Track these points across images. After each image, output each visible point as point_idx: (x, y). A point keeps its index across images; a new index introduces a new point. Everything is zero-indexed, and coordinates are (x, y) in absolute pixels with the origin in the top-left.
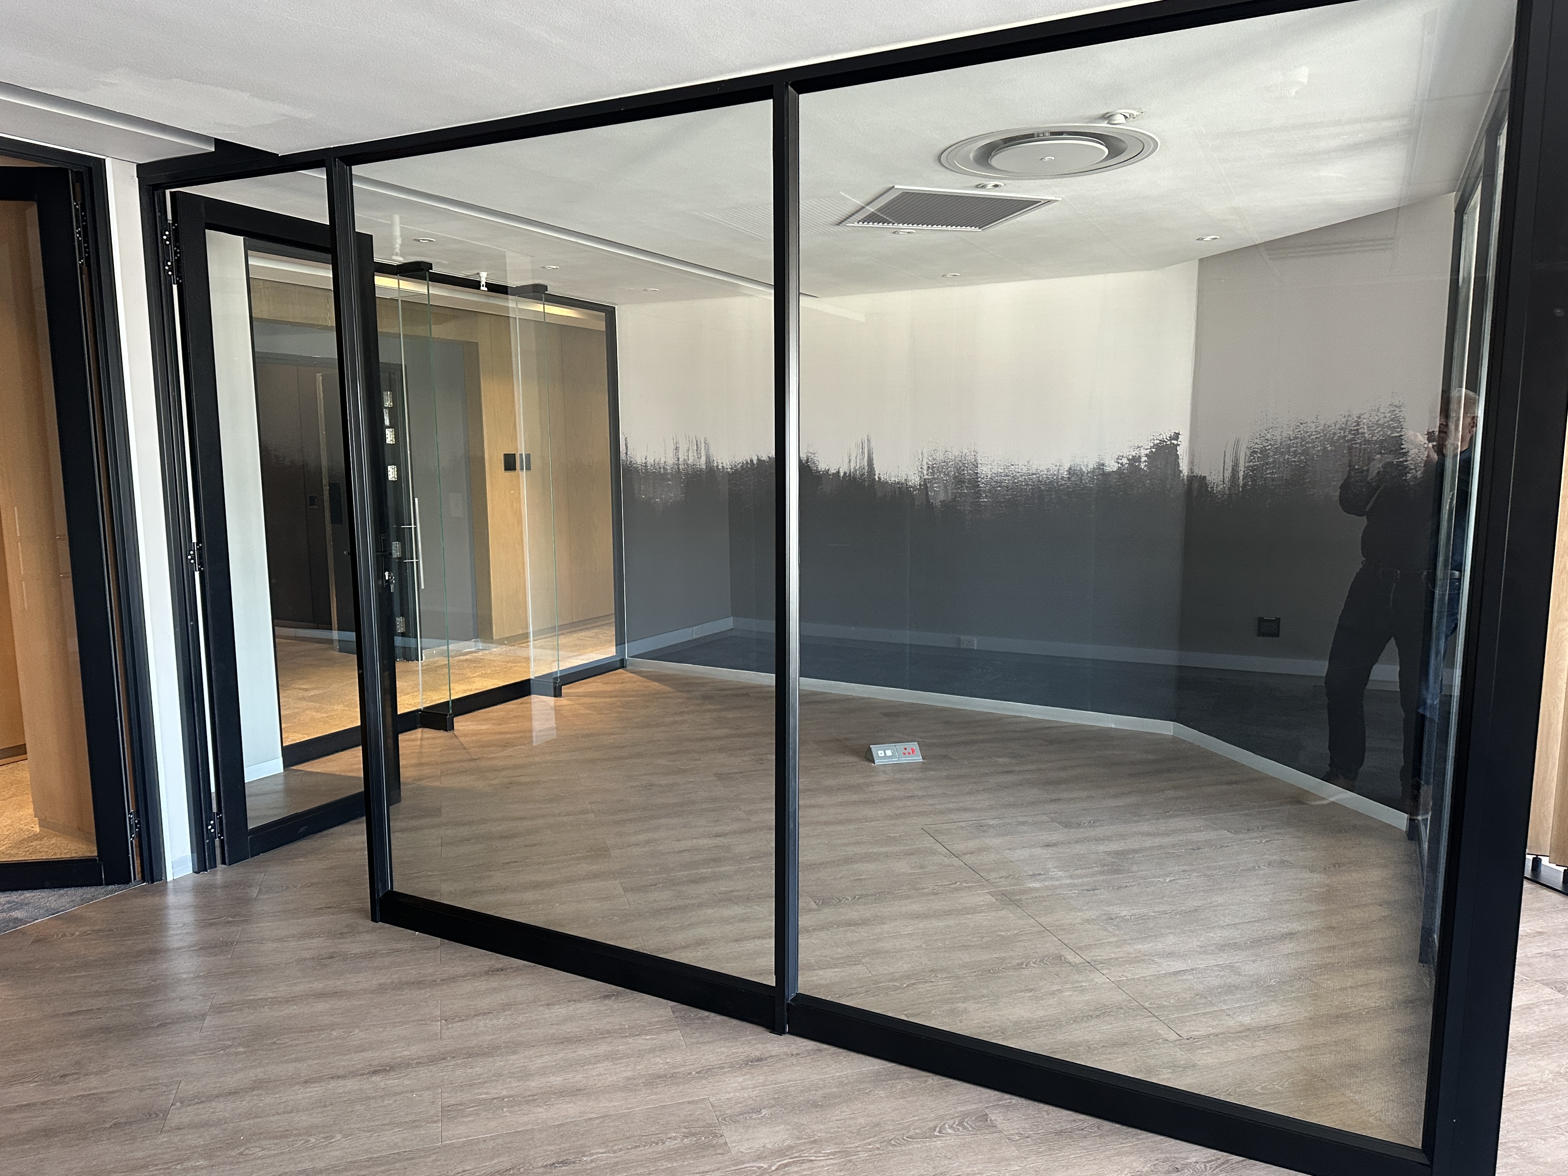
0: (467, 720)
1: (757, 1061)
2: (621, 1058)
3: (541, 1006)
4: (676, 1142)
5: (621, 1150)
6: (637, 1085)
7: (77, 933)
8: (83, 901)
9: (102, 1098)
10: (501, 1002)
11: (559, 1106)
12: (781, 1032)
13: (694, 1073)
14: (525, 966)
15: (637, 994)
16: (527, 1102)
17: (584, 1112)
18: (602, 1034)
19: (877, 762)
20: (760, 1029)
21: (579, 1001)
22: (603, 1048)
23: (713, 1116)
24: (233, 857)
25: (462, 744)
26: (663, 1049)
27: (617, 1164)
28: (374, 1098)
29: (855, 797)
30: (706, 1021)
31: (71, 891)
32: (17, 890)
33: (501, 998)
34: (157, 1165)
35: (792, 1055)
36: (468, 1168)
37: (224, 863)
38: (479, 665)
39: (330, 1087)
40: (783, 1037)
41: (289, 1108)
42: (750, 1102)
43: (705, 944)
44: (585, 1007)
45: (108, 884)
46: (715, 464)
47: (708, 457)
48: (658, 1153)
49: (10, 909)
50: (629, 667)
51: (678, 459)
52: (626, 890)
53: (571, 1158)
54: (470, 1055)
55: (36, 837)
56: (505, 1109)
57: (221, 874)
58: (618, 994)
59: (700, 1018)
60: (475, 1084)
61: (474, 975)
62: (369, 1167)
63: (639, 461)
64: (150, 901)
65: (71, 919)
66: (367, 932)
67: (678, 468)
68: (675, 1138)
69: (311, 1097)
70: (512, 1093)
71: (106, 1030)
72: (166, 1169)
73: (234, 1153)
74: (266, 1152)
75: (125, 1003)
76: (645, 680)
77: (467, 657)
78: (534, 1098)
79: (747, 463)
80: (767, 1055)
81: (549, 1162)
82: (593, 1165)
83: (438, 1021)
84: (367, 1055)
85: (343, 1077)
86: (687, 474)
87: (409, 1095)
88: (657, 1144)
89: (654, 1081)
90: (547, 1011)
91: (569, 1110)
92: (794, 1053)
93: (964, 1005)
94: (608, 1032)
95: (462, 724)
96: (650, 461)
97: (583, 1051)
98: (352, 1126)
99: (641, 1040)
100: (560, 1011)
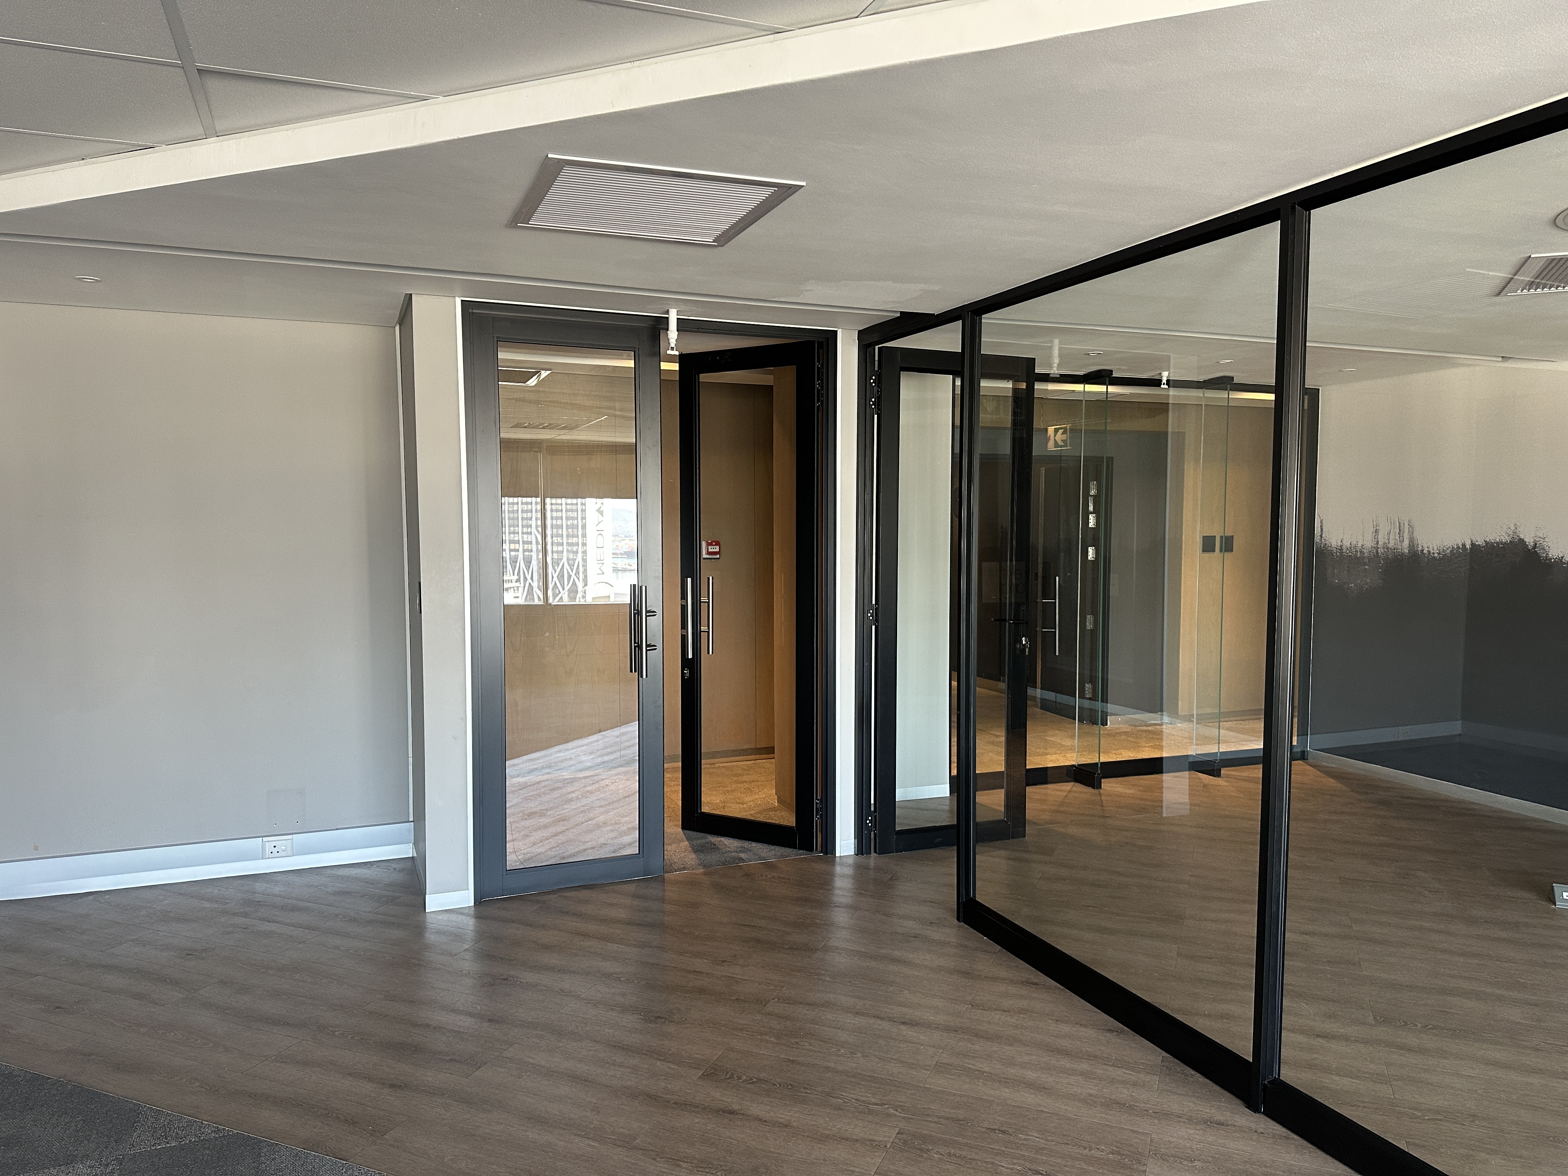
0: (1117, 783)
1: (1217, 1124)
2: (1093, 1078)
3: (1053, 1020)
4: (1102, 1153)
5: (1053, 1141)
6: (1095, 1102)
7: (769, 876)
8: (782, 856)
9: (737, 981)
10: (1022, 1007)
11: (1023, 1093)
12: (1256, 1110)
13: (1151, 1112)
14: (1056, 987)
15: (1138, 1037)
16: (1000, 1082)
17: (1040, 1105)
18: (1089, 1056)
19: (1559, 905)
20: (1239, 1101)
21: (1085, 1026)
22: (1084, 1066)
23: (1146, 1148)
24: (882, 850)
25: (1102, 802)
26: (1135, 1084)
27: (1043, 1149)
28: (895, 1039)
29: (1503, 934)
30: (1189, 1078)
31: (777, 848)
32: (749, 840)
33: (1024, 1004)
34: (749, 1031)
35: (1256, 1132)
36: (932, 1108)
37: (875, 852)
38: (1156, 737)
39: (870, 1022)
40: (1257, 1115)
41: (839, 1026)
42: (1189, 1151)
43: (1228, 1019)
44: (1090, 1033)
45: (800, 849)
46: (1420, 548)
47: (1412, 540)
48: (1082, 1155)
49: (741, 852)
50: (1311, 760)
51: (1378, 542)
52: (1179, 954)
53: (1011, 1131)
54: (976, 1035)
55: (774, 809)
56: (981, 1080)
57: (873, 859)
58: (1122, 1032)
59: (1186, 1075)
60: (968, 1056)
61: (1012, 982)
62: (869, 1081)
63: (1334, 544)
64: (820, 867)
65: (770, 866)
66: (949, 927)
67: (1377, 552)
68: (1102, 1151)
69: (854, 1024)
70: (993, 1071)
71: (758, 941)
72: (752, 1035)
73: (793, 1041)
74: (811, 1047)
75: (776, 927)
76: (1323, 775)
77: (1150, 728)
78: (1006, 1080)
79: (1458, 548)
80: (1230, 1123)
81: (992, 1127)
82: (1025, 1142)
83: (966, 1004)
84: (904, 1010)
85: (882, 1019)
86: (1386, 559)
87: (919, 1046)
88: (1085, 1148)
89: (1110, 1104)
90: (1054, 1025)
91: (1029, 1098)
92: (1259, 1131)
93: (1487, 1156)
94: (1096, 1057)
95: (1109, 785)
96: (1347, 543)
97: (1066, 1063)
98: (871, 1052)
99: (1119, 1072)
100: (1065, 1028)
